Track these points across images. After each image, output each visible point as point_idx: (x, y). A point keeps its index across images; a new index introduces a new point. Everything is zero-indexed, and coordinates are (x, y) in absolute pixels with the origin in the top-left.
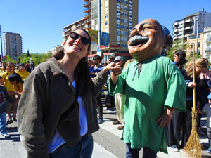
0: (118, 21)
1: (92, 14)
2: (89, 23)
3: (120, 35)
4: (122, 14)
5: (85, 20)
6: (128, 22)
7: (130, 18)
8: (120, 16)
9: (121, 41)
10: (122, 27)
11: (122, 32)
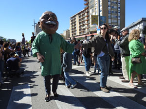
0: (109, 8)
1: (90, 5)
2: (88, 12)
3: (111, 18)
4: (113, 3)
5: (85, 10)
6: (118, 8)
7: (119, 5)
8: (111, 4)
9: (112, 23)
10: (113, 12)
11: (112, 16)
